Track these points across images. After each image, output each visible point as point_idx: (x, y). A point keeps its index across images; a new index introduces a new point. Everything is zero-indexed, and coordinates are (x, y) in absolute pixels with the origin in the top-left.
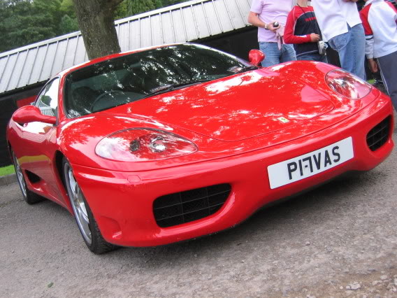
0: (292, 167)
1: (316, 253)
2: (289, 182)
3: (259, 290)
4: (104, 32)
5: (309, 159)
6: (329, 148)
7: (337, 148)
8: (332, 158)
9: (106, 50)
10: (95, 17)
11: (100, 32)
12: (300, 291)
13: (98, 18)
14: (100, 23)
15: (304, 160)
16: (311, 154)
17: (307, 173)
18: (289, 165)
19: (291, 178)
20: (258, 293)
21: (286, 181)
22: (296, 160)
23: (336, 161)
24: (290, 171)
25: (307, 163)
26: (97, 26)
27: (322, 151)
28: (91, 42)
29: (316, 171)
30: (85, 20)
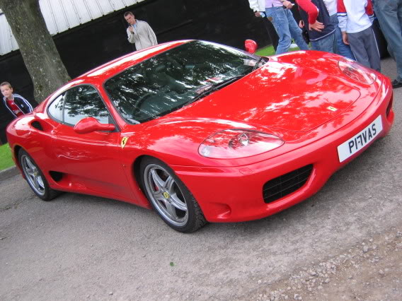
0: (351, 144)
1: (382, 203)
2: (350, 155)
3: (360, 235)
4: (32, 18)
5: (360, 136)
6: (370, 126)
7: (374, 125)
8: (372, 132)
9: (36, 36)
10: (21, 4)
11: (28, 18)
12: (391, 230)
13: (23, 5)
14: (26, 9)
15: (358, 138)
16: (360, 133)
17: (360, 147)
18: (350, 143)
19: (351, 152)
20: (362, 237)
21: (349, 155)
22: (353, 139)
23: (374, 134)
24: (350, 147)
25: (359, 139)
26: (24, 13)
27: (366, 129)
28: (19, 29)
29: (365, 144)
30: (11, 8)
